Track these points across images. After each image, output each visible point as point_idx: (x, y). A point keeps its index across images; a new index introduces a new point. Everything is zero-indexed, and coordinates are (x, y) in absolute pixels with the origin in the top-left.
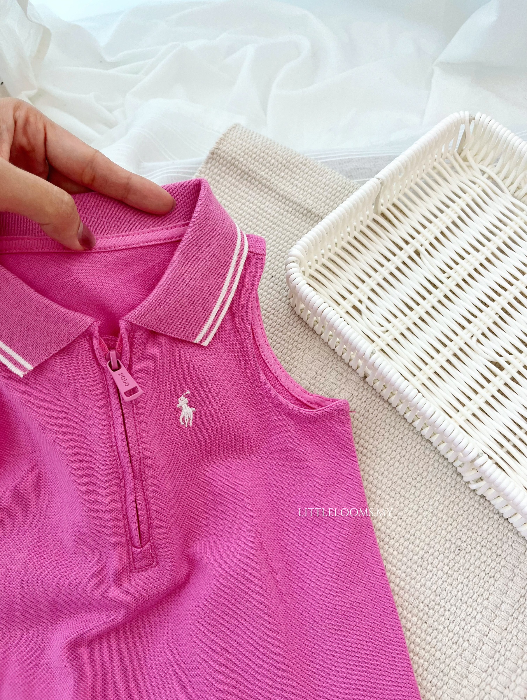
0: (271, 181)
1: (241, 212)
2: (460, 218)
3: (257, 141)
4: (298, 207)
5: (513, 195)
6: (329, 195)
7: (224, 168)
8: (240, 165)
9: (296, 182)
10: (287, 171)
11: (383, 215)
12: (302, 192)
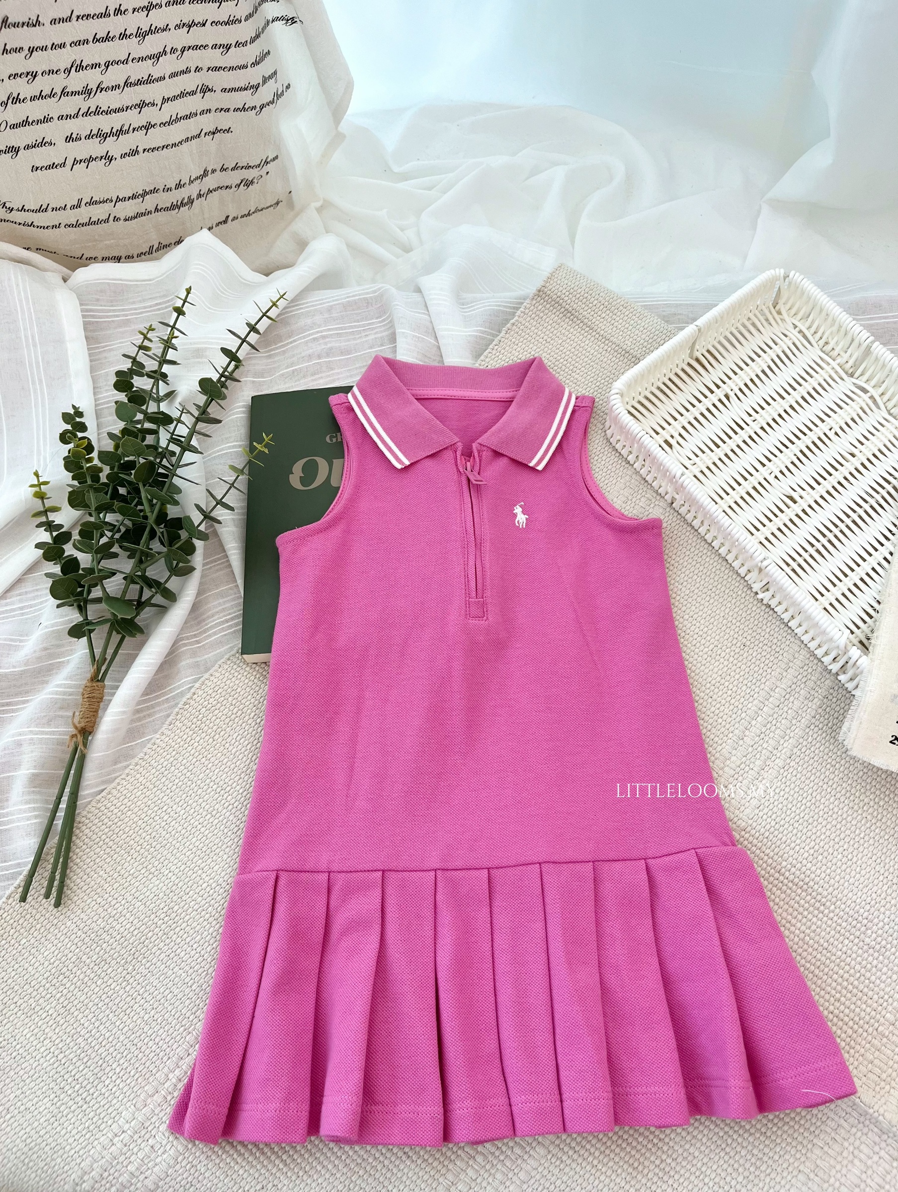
0: (593, 321)
1: (561, 348)
2: (769, 367)
3: (581, 281)
4: (617, 348)
5: (821, 350)
6: (647, 338)
7: (548, 306)
8: (564, 304)
9: (616, 324)
10: (608, 312)
11: (697, 360)
12: (621, 333)
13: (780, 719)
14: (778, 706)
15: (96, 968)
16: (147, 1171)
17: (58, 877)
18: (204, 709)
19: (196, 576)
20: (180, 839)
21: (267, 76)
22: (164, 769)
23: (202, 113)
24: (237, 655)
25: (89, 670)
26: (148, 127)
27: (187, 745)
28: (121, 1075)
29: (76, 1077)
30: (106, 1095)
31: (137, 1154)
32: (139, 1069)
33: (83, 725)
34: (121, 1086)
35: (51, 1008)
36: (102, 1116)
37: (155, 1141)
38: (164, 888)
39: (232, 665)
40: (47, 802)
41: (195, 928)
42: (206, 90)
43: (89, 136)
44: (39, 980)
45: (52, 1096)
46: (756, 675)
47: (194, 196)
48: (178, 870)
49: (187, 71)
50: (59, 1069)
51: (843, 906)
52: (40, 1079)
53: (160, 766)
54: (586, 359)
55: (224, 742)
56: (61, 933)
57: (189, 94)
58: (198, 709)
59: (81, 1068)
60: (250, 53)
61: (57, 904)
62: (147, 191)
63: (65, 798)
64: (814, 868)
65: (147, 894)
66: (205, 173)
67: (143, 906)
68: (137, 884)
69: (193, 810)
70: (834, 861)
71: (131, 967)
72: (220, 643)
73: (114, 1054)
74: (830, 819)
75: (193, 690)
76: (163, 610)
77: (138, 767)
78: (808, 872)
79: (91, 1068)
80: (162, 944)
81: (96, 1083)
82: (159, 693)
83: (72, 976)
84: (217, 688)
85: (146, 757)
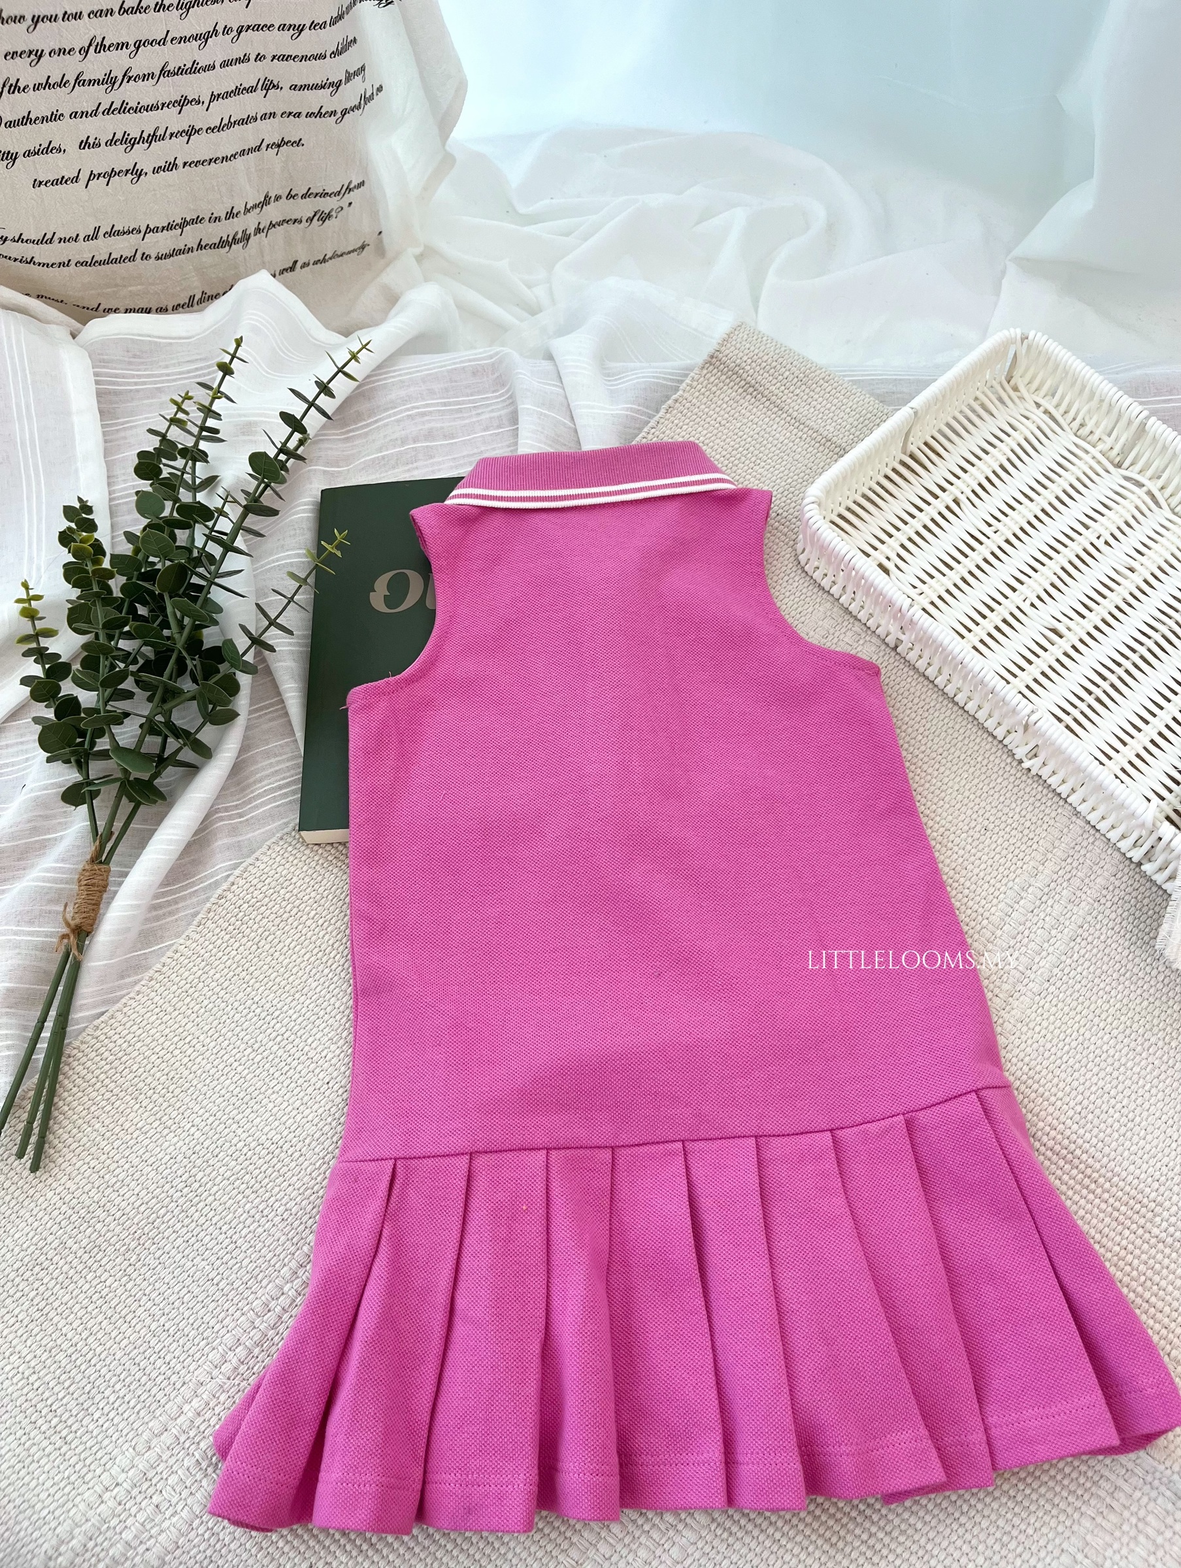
0: (783, 399)
1: (741, 434)
3: (768, 346)
4: (815, 434)
6: (856, 423)
7: (724, 377)
8: (745, 375)
9: (814, 403)
10: (803, 387)
11: (913, 456)
12: (821, 415)
13: (1034, 928)
14: (1032, 912)
15: (86, 1256)
16: (149, 1540)
17: (36, 1131)
18: (246, 905)
19: (240, 723)
20: (208, 1081)
21: (352, 71)
22: (189, 985)
23: (264, 117)
24: (293, 833)
25: (90, 849)
26: (191, 132)
27: (220, 954)
28: (116, 1405)
29: (54, 1408)
30: (95, 1433)
31: (135, 1516)
32: (142, 1398)
33: (78, 921)
34: (115, 1421)
35: (22, 1311)
36: (88, 1462)
37: (160, 1499)
38: (184, 1149)
39: (285, 846)
40: (25, 1028)
41: (225, 1203)
42: (269, 86)
43: (111, 142)
45: (20, 1433)
46: (1001, 869)
47: (251, 230)
48: (204, 1124)
49: (245, 59)
50: (31, 1396)
51: (1122, 1184)
53: (183, 982)
54: (773, 449)
55: (273, 950)
56: (38, 1208)
57: (247, 90)
58: (238, 905)
59: (60, 1396)
60: (330, 38)
61: (35, 1168)
62: (188, 219)
63: (49, 1024)
64: (1081, 1131)
65: (160, 1156)
66: (267, 201)
67: (154, 1173)
68: (147, 1142)
69: (227, 1042)
70: (1110, 1121)
71: (135, 1257)
73: (107, 1378)
74: (1103, 1065)
75: (231, 879)
76: (193, 769)
77: (153, 983)
78: (1074, 1137)
79: (75, 1396)
80: (179, 1225)
81: (80, 1416)
82: (184, 884)
83: (52, 1267)
84: (265, 876)
85: (165, 970)
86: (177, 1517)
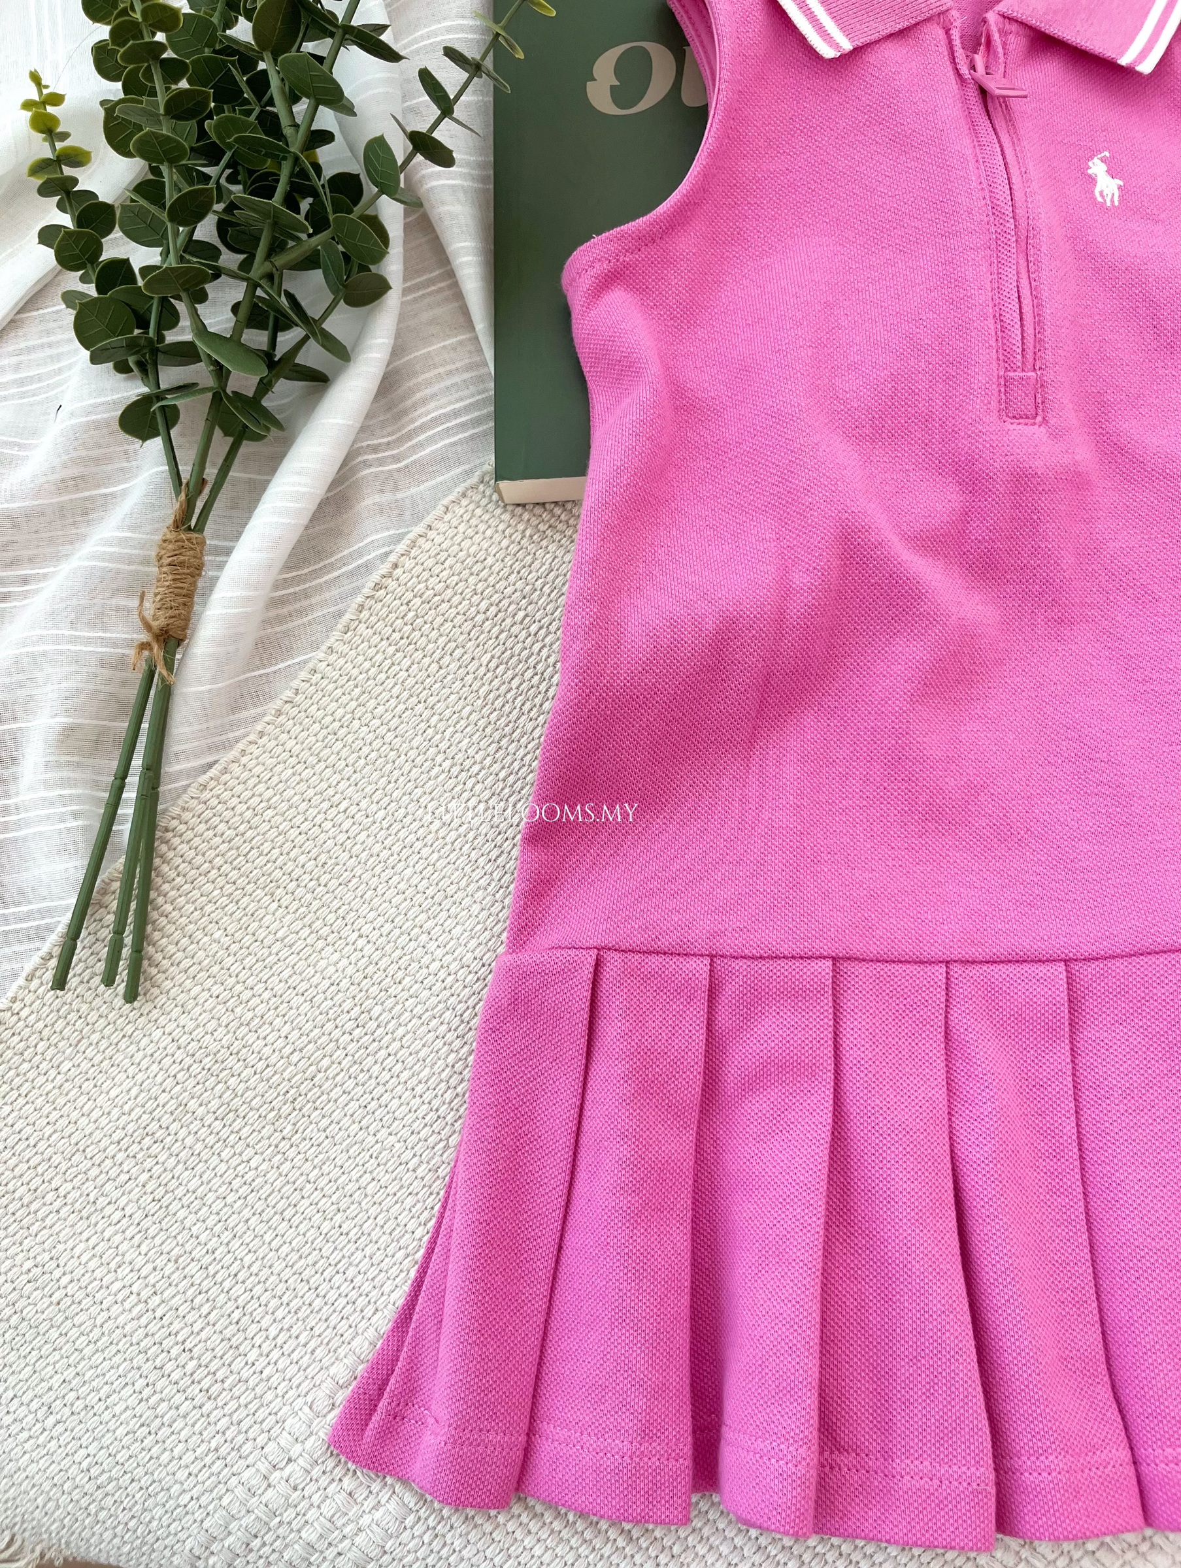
15: (218, 1125)
16: (341, 1541)
17: (128, 940)
18: (418, 601)
20: (378, 870)
22: (337, 724)
24: (481, 487)
25: (171, 508)
27: (383, 676)
28: (280, 1341)
29: (188, 1345)
30: (251, 1383)
31: (319, 1507)
32: (317, 1331)
33: (163, 622)
34: (280, 1366)
35: (130, 1201)
36: (244, 1426)
38: (350, 970)
39: (471, 507)
40: (96, 785)
41: (417, 1053)
44: (102, 1145)
45: (140, 1383)
48: (376, 933)
50: (152, 1328)
52: (113, 1349)
53: (329, 719)
55: (462, 672)
56: (141, 1054)
58: (405, 599)
59: (196, 1328)
61: (131, 995)
63: (133, 780)
65: (315, 980)
67: (307, 1005)
68: (293, 959)
69: (402, 811)
71: (289, 1127)
72: (442, 461)
73: (263, 1300)
75: (392, 558)
76: (321, 381)
77: (282, 719)
79: (218, 1327)
80: (350, 1084)
81: (228, 1358)
82: (317, 567)
83: (169, 1139)
84: (443, 555)
85: (298, 699)
86: (382, 1510)
